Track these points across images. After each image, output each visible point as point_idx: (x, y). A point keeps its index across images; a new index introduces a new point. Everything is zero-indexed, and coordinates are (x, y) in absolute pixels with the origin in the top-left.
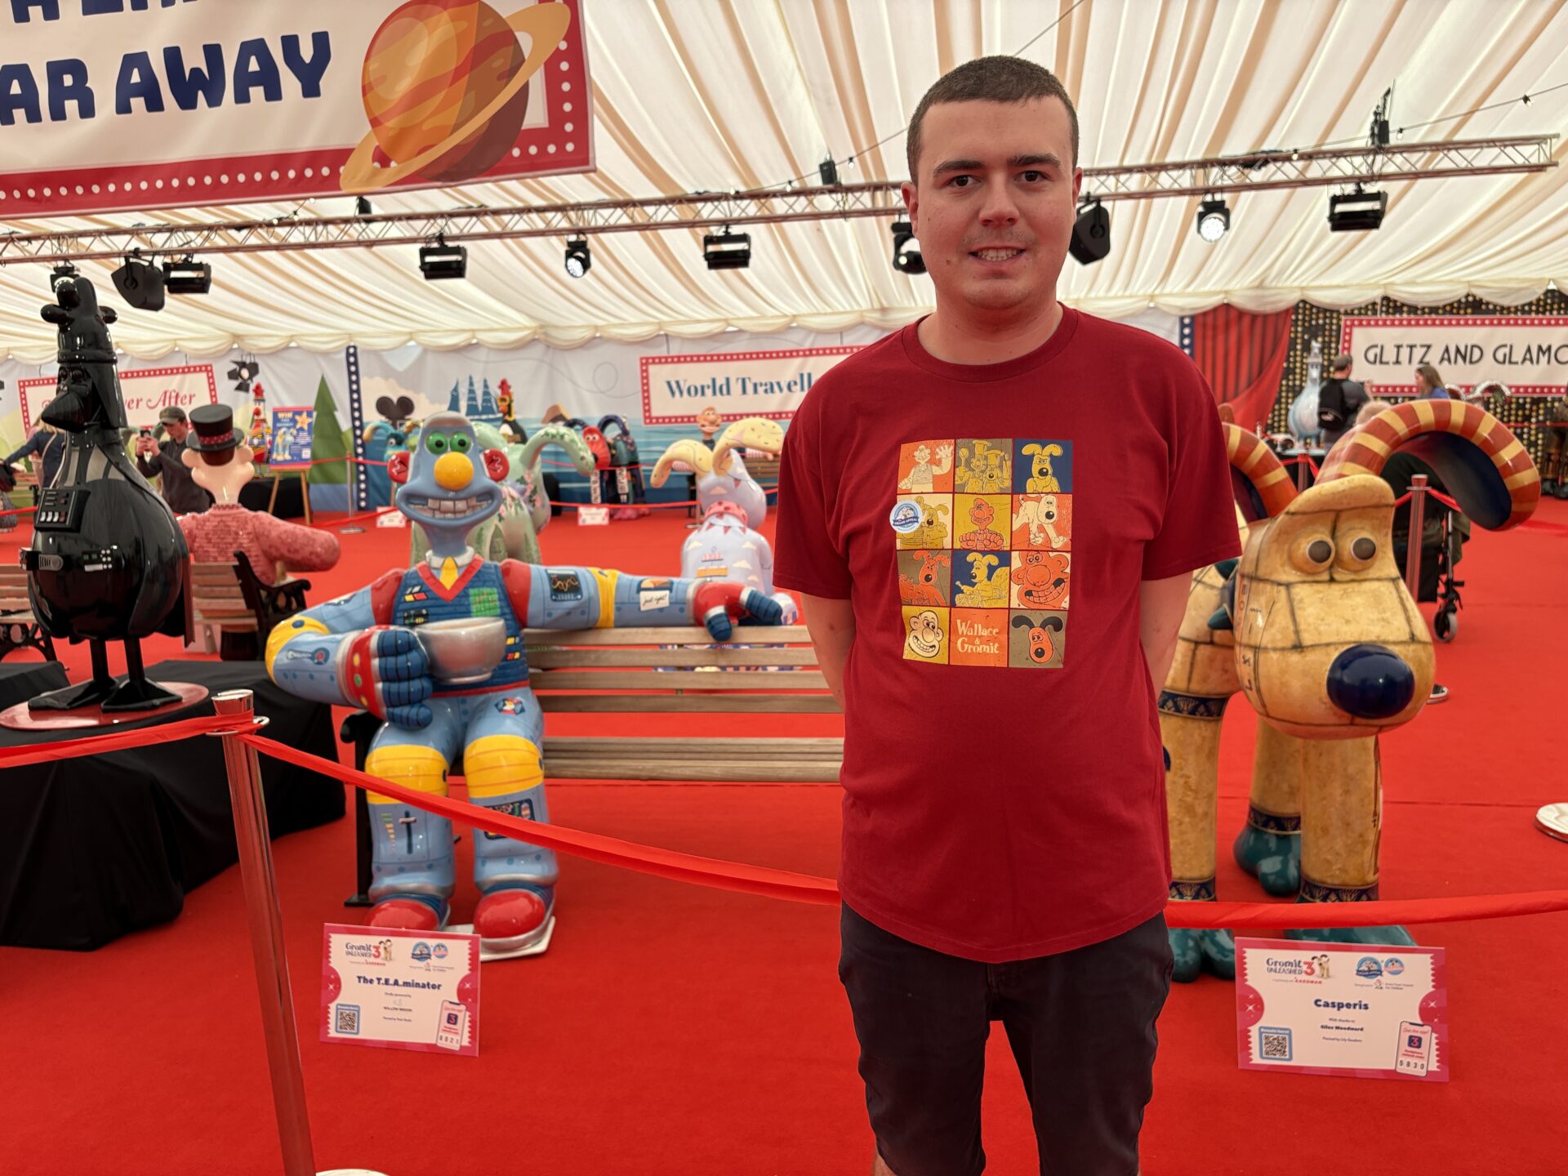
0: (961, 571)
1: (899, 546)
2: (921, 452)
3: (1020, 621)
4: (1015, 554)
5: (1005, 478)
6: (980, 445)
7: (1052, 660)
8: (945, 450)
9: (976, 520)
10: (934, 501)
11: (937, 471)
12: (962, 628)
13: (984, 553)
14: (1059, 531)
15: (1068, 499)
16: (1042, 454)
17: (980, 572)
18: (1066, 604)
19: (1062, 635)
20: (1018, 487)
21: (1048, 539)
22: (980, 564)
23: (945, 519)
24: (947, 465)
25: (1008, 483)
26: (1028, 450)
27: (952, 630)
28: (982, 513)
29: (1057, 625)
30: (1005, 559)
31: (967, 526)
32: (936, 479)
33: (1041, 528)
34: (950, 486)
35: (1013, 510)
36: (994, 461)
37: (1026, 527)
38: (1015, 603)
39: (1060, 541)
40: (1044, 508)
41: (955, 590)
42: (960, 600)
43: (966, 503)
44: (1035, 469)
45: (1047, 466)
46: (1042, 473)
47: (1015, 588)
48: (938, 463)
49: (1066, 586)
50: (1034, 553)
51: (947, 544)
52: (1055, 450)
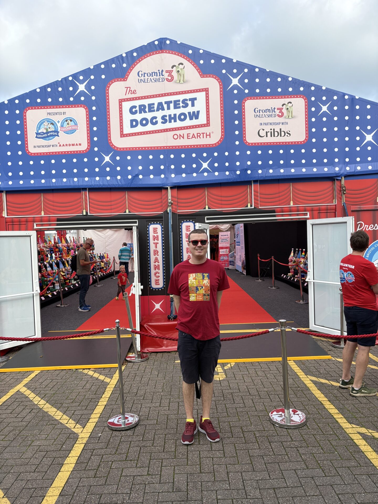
0: (197, 289)
1: (189, 286)
2: (191, 275)
3: (204, 295)
4: (204, 287)
5: (202, 277)
6: (198, 274)
7: (208, 300)
8: (194, 275)
9: (199, 283)
10: (193, 281)
11: (193, 277)
12: (198, 296)
13: (200, 287)
14: (208, 284)
15: (209, 280)
16: (206, 275)
17: (199, 289)
18: (209, 293)
19: (209, 296)
20: (203, 279)
21: (207, 285)
22: (199, 288)
23: (195, 283)
24: (194, 276)
25: (202, 278)
26: (204, 274)
27: (196, 296)
28: (199, 282)
29: (208, 295)
30: (202, 287)
31: (197, 284)
32: (193, 278)
33: (206, 284)
34: (195, 279)
35: (203, 281)
36: (200, 276)
37: (205, 283)
38: (204, 293)
39: (209, 285)
40: (206, 281)
41: (197, 292)
42: (197, 293)
43: (197, 281)
44: (205, 276)
45: (206, 276)
46: (206, 277)
47: (204, 291)
48: (193, 276)
49: (209, 291)
50: (206, 286)
51: (195, 286)
52: (207, 274)
